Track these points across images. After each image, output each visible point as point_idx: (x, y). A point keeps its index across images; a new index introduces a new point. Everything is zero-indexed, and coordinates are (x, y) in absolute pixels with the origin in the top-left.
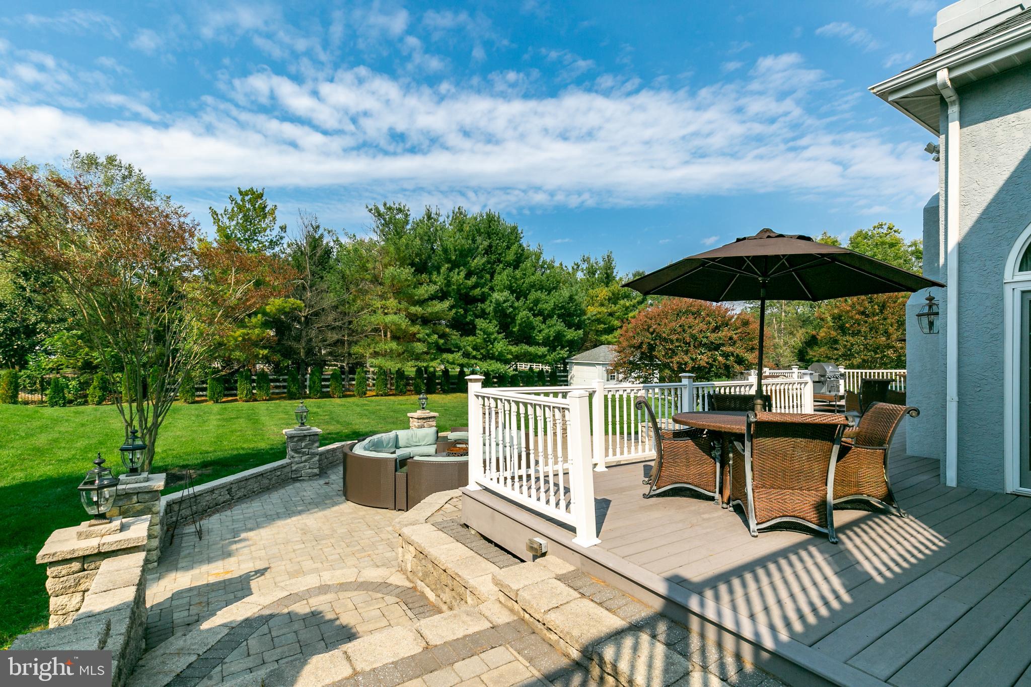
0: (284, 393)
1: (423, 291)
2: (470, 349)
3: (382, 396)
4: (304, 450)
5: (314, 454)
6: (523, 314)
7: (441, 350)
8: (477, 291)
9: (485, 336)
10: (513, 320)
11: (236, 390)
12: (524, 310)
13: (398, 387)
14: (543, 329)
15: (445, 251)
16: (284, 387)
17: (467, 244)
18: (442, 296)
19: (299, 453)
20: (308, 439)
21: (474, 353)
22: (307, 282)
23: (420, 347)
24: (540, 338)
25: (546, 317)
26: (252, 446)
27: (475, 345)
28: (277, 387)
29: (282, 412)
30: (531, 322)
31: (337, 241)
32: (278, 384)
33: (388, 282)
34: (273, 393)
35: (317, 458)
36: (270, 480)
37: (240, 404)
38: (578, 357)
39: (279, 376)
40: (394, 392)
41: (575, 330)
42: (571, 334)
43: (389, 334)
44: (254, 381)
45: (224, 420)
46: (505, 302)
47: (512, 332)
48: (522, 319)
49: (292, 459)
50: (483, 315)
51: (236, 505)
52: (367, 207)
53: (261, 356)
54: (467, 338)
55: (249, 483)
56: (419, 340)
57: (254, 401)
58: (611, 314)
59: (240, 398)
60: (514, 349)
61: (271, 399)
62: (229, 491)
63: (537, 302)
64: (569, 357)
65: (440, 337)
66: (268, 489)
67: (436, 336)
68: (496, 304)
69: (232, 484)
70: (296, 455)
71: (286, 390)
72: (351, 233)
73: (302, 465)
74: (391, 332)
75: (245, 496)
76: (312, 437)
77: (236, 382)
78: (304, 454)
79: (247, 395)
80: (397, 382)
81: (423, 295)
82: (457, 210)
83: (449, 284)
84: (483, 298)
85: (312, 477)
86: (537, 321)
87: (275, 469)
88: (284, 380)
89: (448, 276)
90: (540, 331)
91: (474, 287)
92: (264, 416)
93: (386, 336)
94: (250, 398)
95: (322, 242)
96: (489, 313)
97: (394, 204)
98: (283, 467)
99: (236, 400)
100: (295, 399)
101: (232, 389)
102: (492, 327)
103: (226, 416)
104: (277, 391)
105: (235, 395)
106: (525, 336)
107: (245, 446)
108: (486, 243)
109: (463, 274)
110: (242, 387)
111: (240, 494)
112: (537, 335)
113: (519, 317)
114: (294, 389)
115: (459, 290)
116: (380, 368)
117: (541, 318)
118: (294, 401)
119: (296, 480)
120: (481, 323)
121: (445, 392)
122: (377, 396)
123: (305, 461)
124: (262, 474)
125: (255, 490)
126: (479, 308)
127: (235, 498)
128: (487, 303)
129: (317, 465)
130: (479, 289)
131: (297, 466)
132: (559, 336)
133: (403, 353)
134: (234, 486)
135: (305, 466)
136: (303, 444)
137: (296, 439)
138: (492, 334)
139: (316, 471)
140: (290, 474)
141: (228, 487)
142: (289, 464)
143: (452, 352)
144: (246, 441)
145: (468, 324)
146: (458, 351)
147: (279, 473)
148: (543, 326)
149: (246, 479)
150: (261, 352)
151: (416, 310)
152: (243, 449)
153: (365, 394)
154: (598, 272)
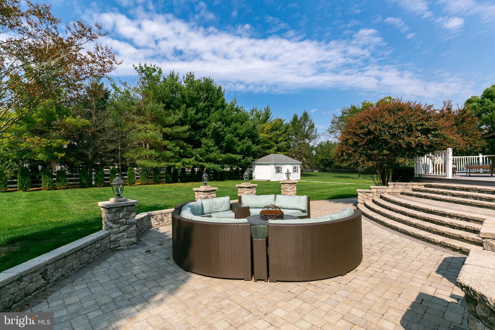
0: (78, 184)
1: (172, 119)
2: (198, 156)
3: (145, 184)
4: (122, 220)
5: (131, 224)
6: (229, 136)
7: (182, 156)
8: (201, 122)
9: (207, 148)
10: (223, 138)
11: (41, 183)
12: (229, 133)
13: (155, 178)
14: (240, 145)
15: (183, 97)
16: (76, 181)
17: (195, 94)
18: (182, 123)
19: (117, 223)
20: (125, 209)
21: (201, 158)
22: (93, 111)
23: (169, 154)
24: (238, 149)
25: (241, 138)
26: (60, 220)
27: (201, 154)
28: (71, 181)
29: (79, 195)
30: (233, 141)
31: (114, 86)
32: (72, 178)
33: (148, 113)
34: (69, 185)
35: (134, 227)
36: (90, 253)
37: (44, 192)
38: (259, 161)
39: (73, 173)
40: (152, 182)
41: (257, 145)
42: (255, 148)
43: (148, 145)
44: (54, 177)
45: (32, 202)
46: (219, 128)
47: (222, 146)
48: (228, 139)
49: (110, 230)
50: (205, 135)
51: (53, 292)
52: (134, 66)
53: (59, 158)
54: (196, 150)
55: (68, 260)
56: (168, 150)
57: (54, 189)
58: (270, 139)
59: (44, 188)
60: (223, 156)
61: (67, 188)
62: (44, 275)
63: (235, 129)
64: (253, 161)
65: (181, 148)
66: (89, 263)
67: (178, 148)
68: (214, 129)
69: (47, 265)
70: (114, 226)
71: (78, 183)
72: (123, 81)
73: (120, 235)
74: (150, 145)
75: (63, 276)
76: (130, 208)
77: (40, 177)
78: (122, 224)
79: (49, 185)
80: (154, 176)
81: (172, 121)
82: (189, 74)
83: (186, 116)
84: (205, 126)
85: (131, 246)
86: (236, 139)
87: (95, 242)
88: (77, 176)
89: (186, 111)
90: (238, 146)
91: (199, 119)
92: (65, 198)
93: (146, 147)
94: (52, 188)
95: (103, 87)
96: (208, 135)
97: (151, 66)
98: (102, 238)
99: (41, 190)
100: (85, 188)
101: (38, 182)
102: (211, 142)
103: (33, 199)
104: (71, 183)
105: (41, 186)
106: (229, 149)
107: (53, 220)
108: (205, 95)
109: (194, 112)
110: (45, 180)
111: (58, 275)
112: (236, 148)
113: (226, 137)
114: (84, 181)
115: (191, 120)
116: (144, 166)
117: (238, 138)
118: (85, 189)
119: (114, 250)
120: (204, 140)
121: (183, 181)
122: (142, 184)
123: (123, 231)
124: (81, 249)
125: (75, 267)
126: (202, 132)
127: (51, 281)
128: (207, 129)
129: (135, 234)
130: (202, 121)
131: (115, 236)
132: (248, 148)
133: (159, 157)
134: (50, 267)
135: (123, 236)
136: (121, 215)
137: (114, 210)
138: (211, 147)
139: (134, 239)
140: (109, 245)
141: (42, 270)
142: (108, 235)
143: (188, 158)
144: (54, 216)
145: (196, 141)
146: (191, 157)
147: (99, 245)
148: (240, 143)
149: (65, 257)
150: (60, 155)
151: (167, 130)
152: (52, 223)
153: (134, 183)
154: (262, 116)
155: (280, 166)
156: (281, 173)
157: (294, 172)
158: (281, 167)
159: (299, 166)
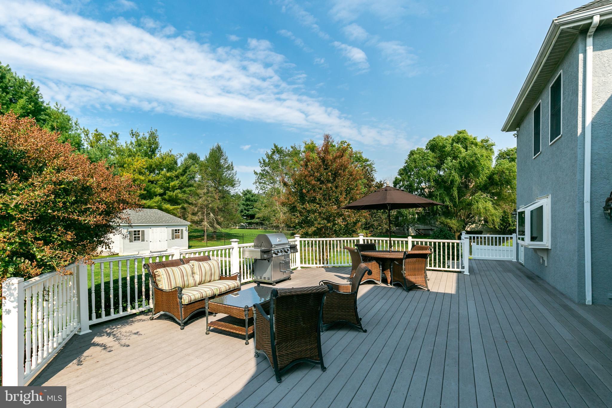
155: (141, 229)
156: (143, 240)
157: (173, 239)
158: (143, 232)
159: (184, 229)
